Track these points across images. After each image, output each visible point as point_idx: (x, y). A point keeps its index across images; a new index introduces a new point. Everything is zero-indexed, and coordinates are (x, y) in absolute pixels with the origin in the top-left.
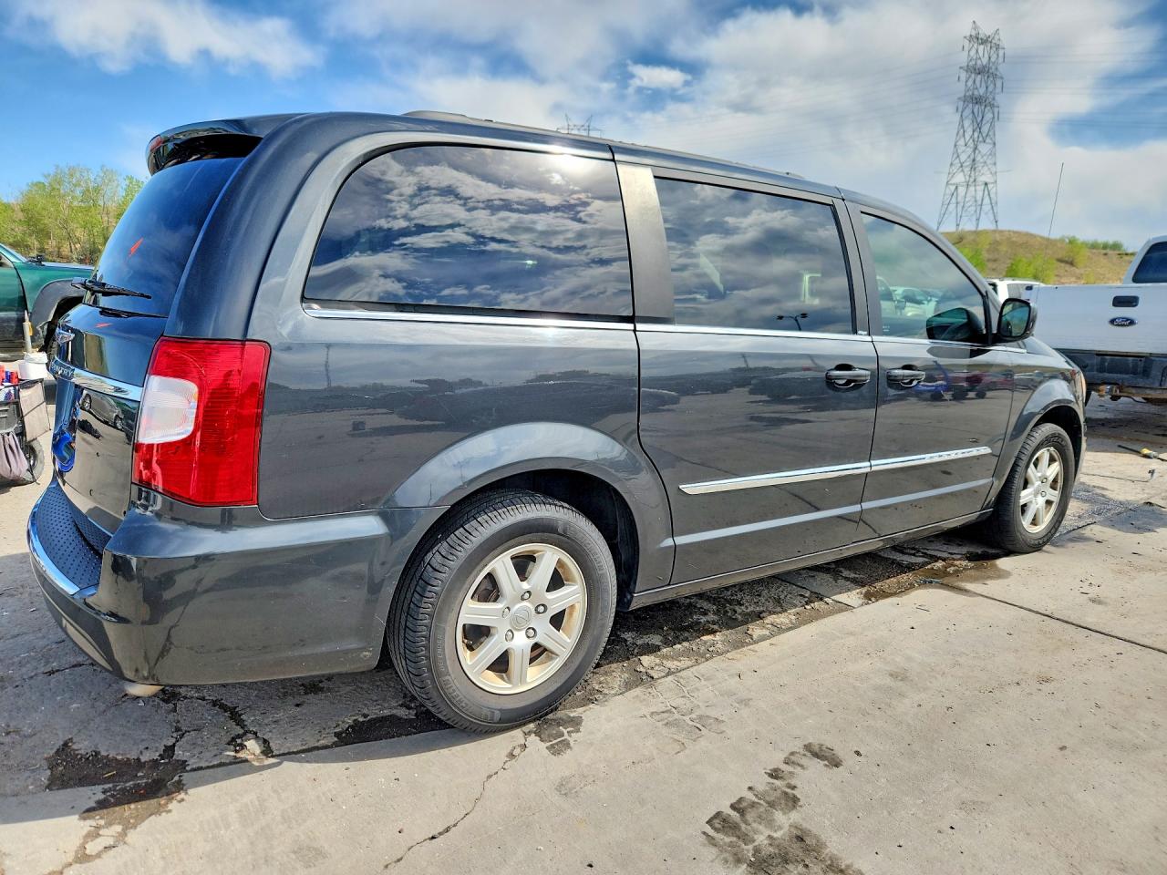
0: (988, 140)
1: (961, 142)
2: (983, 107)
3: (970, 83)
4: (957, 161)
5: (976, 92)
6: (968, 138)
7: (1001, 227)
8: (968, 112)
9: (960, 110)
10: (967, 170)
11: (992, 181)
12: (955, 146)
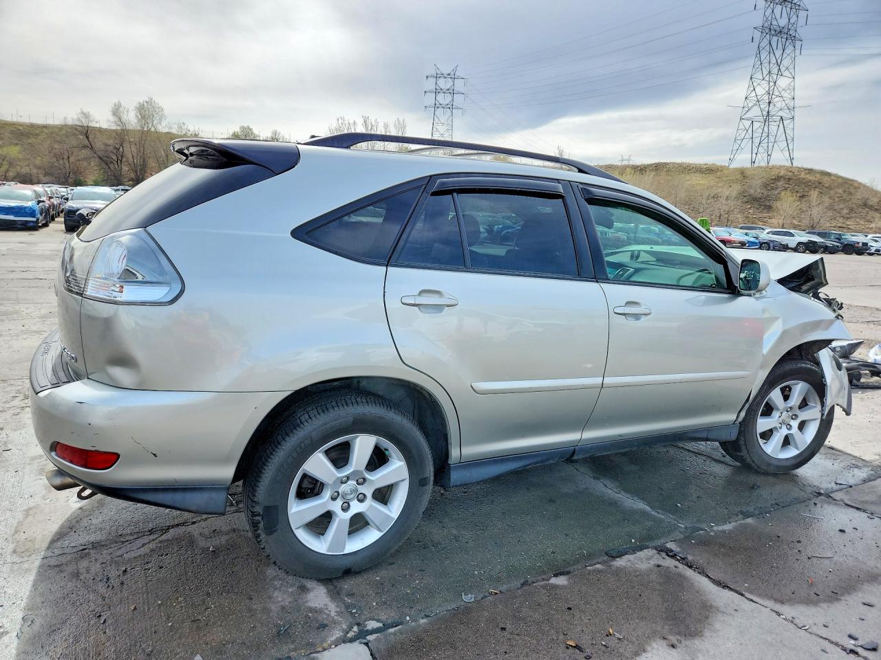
0: (786, 73)
1: (758, 76)
2: (784, 40)
3: (769, 11)
4: (753, 94)
5: (774, 23)
6: (765, 72)
7: (795, 164)
8: (765, 42)
9: (757, 40)
10: (764, 106)
11: (790, 116)
12: (751, 78)
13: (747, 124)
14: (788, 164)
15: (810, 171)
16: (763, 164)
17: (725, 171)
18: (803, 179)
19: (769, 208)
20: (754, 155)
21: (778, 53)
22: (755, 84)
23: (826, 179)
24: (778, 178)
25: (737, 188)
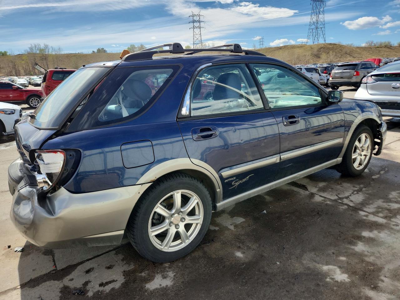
13: (311, 30)
14: (324, 43)
15: (330, 44)
16: (316, 43)
17: (306, 47)
18: (328, 47)
19: (319, 57)
20: (314, 40)
21: (319, 7)
22: (312, 18)
23: (335, 46)
24: (321, 48)
25: (310, 53)
